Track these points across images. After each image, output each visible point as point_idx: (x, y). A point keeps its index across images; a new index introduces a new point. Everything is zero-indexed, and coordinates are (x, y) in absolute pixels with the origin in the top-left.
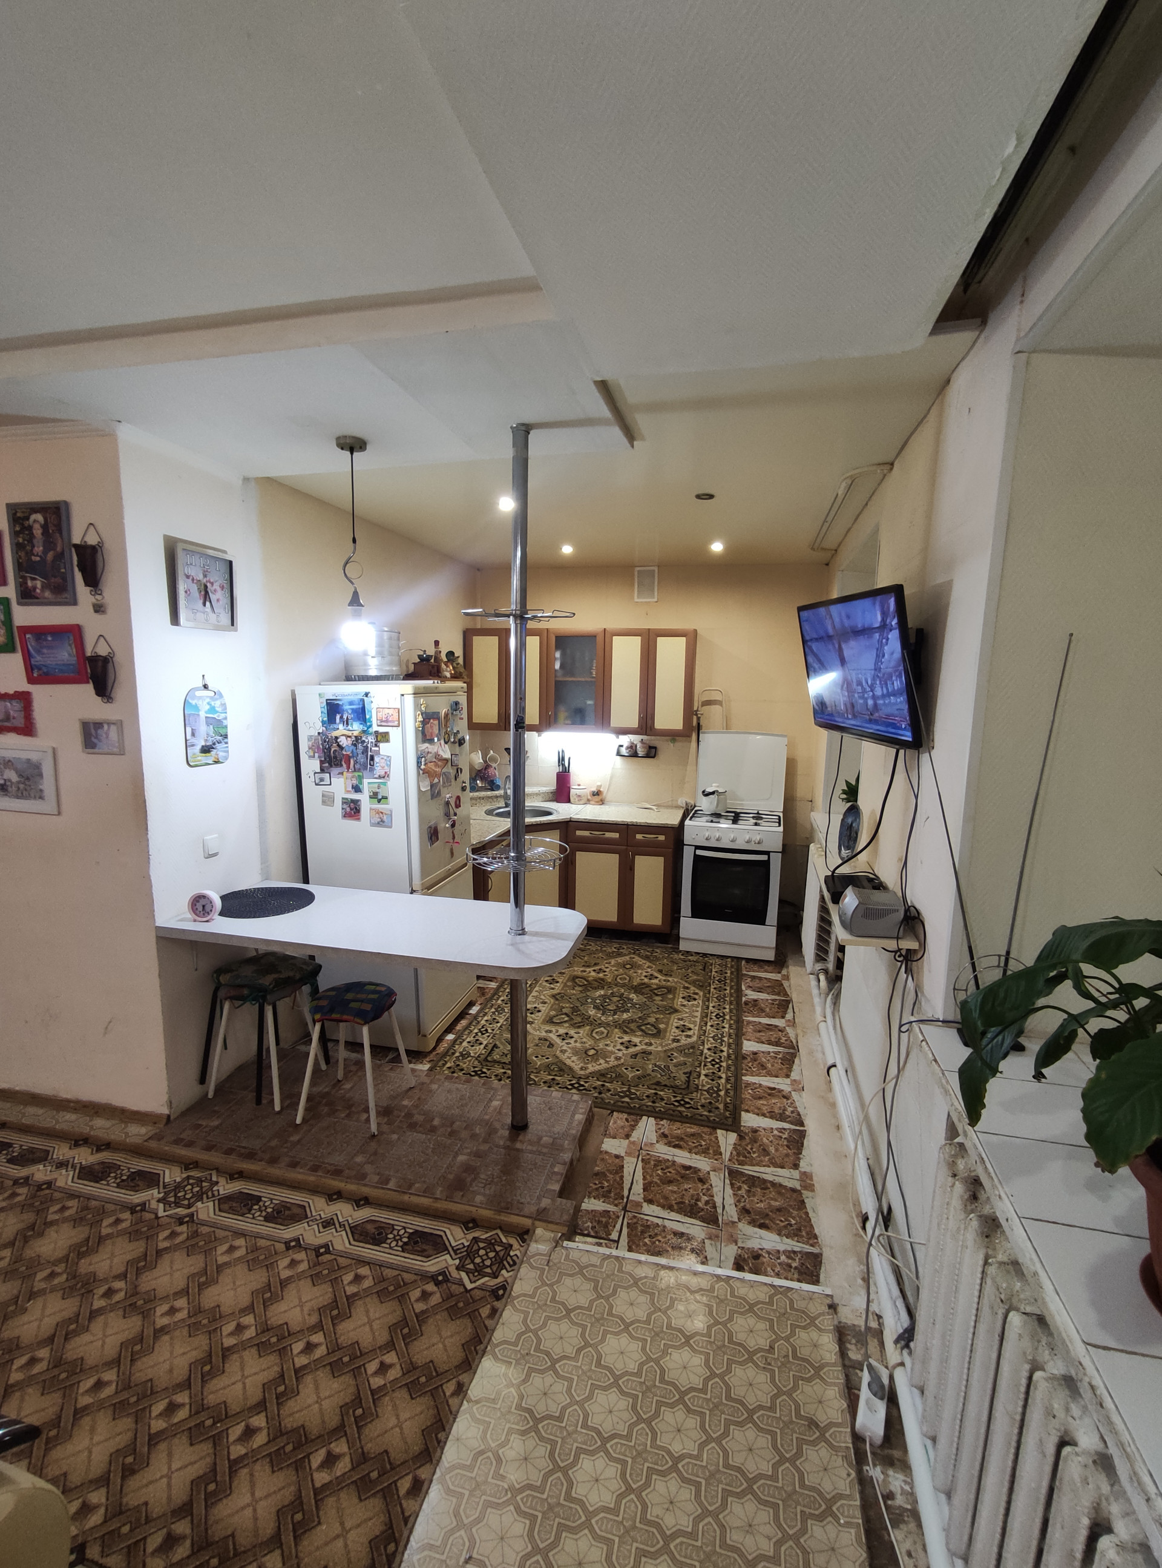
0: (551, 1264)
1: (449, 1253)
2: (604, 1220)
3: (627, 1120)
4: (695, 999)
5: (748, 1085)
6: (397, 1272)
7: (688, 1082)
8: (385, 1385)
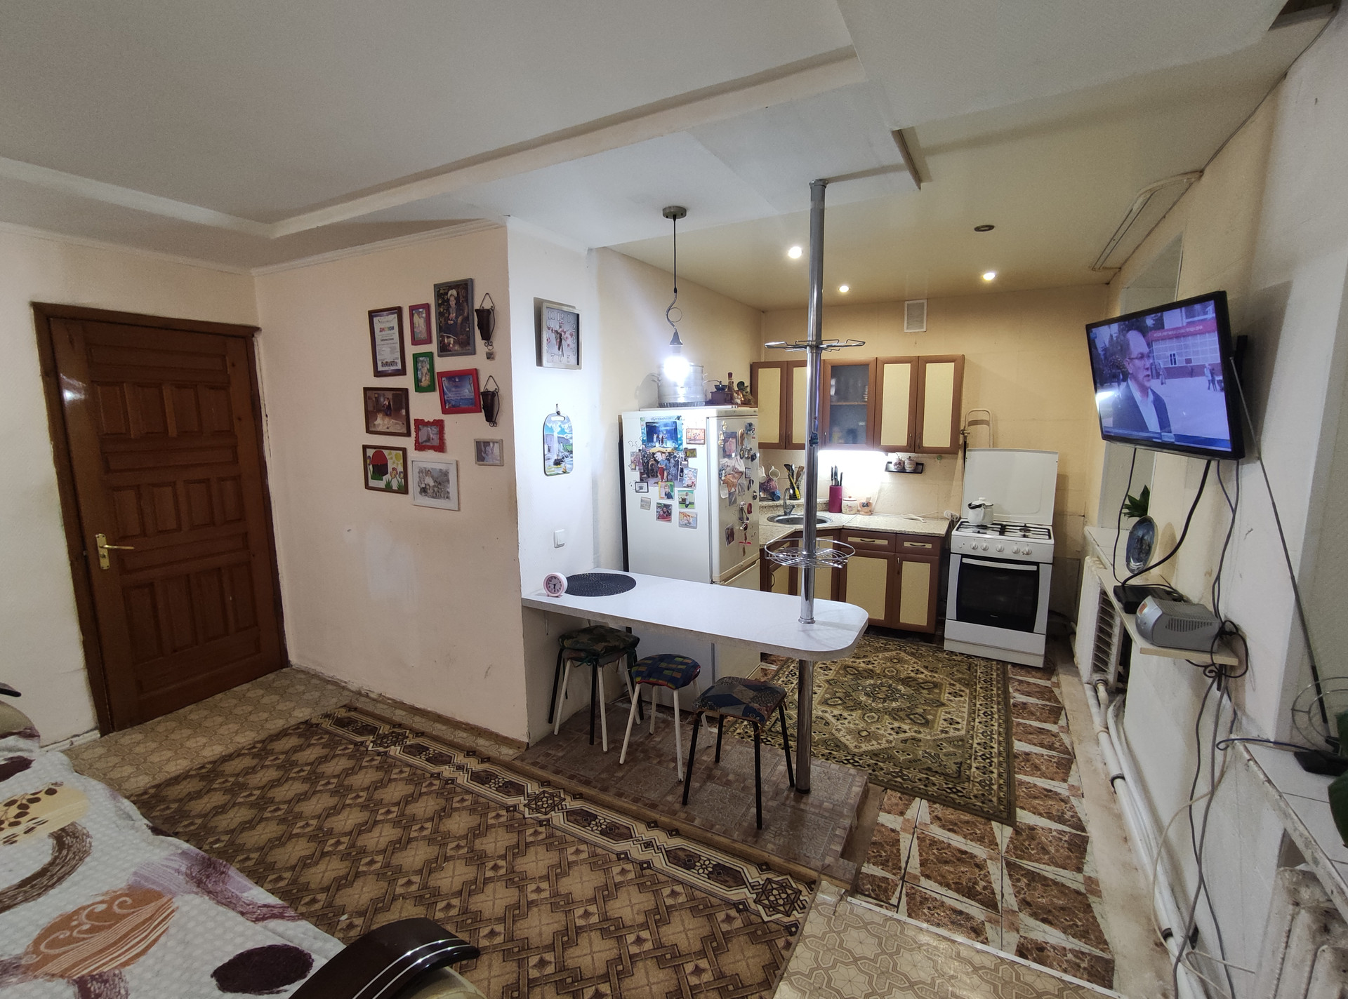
0: (836, 914)
1: (747, 887)
2: (883, 885)
3: (900, 798)
4: (961, 696)
5: (1021, 783)
6: (706, 895)
7: (960, 772)
8: (700, 984)
